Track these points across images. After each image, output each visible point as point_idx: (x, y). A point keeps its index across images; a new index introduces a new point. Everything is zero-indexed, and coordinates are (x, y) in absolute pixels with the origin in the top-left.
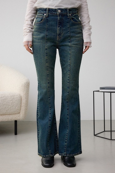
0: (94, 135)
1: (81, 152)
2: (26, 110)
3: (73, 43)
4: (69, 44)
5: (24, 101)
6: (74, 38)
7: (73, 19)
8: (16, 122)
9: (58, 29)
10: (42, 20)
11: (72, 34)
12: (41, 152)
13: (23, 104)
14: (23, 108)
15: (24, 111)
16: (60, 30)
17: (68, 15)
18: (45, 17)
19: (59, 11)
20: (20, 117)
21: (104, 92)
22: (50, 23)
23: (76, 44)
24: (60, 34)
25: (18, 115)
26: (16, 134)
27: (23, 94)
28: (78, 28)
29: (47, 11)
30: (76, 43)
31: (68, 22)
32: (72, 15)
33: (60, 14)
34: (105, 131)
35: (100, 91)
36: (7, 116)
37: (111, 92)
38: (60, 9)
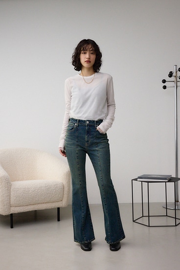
0: (133, 221)
1: (124, 237)
3: (99, 147)
4: (97, 149)
5: (66, 189)
6: (100, 144)
8: (59, 209)
9: (86, 136)
10: (73, 129)
12: (78, 239)
14: (65, 196)
15: (66, 199)
16: (88, 138)
17: (95, 126)
18: (75, 127)
20: (62, 204)
21: (142, 181)
22: (80, 131)
23: (103, 148)
24: (88, 141)
25: (61, 202)
26: (59, 220)
27: (65, 183)
29: (78, 122)
33: (88, 125)
34: (143, 216)
35: (138, 180)
36: (50, 203)
37: (148, 182)
38: (88, 121)
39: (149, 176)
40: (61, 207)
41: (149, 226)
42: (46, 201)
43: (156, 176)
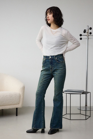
2: (23, 102)
3: (57, 72)
5: (22, 97)
6: (58, 70)
7: (57, 60)
8: (17, 109)
11: (57, 68)
13: (21, 99)
14: (21, 101)
15: (21, 103)
16: (51, 66)
17: (55, 59)
19: (50, 57)
20: (19, 106)
21: (66, 93)
24: (51, 69)
25: (18, 105)
26: (17, 115)
27: (21, 93)
28: (61, 65)
29: (45, 57)
30: (59, 72)
31: (55, 62)
32: (57, 58)
33: (50, 59)
34: (66, 114)
35: (65, 92)
36: (12, 105)
37: (70, 94)
38: (50, 56)
39: (71, 91)
40: (19, 108)
41: (70, 119)
42: (9, 104)
43: (75, 91)
